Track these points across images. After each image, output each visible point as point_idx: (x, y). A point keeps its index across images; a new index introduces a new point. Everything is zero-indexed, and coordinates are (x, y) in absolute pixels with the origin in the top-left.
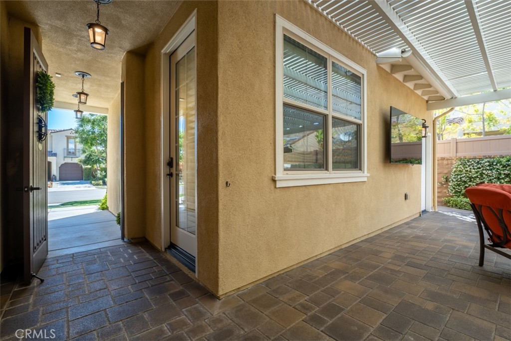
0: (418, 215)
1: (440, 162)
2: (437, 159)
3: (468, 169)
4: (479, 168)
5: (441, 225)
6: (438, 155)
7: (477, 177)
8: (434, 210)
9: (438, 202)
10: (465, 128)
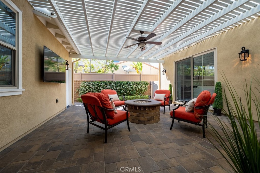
0: (65, 109)
1: (76, 82)
2: (74, 81)
3: (86, 86)
4: (89, 85)
5: (74, 112)
6: (74, 80)
7: (88, 89)
8: (73, 105)
9: (74, 100)
10: (85, 69)
